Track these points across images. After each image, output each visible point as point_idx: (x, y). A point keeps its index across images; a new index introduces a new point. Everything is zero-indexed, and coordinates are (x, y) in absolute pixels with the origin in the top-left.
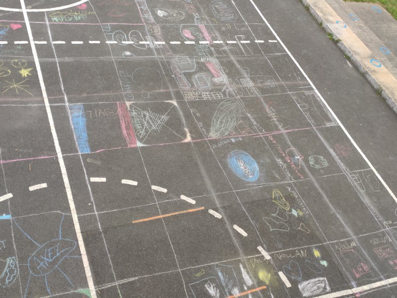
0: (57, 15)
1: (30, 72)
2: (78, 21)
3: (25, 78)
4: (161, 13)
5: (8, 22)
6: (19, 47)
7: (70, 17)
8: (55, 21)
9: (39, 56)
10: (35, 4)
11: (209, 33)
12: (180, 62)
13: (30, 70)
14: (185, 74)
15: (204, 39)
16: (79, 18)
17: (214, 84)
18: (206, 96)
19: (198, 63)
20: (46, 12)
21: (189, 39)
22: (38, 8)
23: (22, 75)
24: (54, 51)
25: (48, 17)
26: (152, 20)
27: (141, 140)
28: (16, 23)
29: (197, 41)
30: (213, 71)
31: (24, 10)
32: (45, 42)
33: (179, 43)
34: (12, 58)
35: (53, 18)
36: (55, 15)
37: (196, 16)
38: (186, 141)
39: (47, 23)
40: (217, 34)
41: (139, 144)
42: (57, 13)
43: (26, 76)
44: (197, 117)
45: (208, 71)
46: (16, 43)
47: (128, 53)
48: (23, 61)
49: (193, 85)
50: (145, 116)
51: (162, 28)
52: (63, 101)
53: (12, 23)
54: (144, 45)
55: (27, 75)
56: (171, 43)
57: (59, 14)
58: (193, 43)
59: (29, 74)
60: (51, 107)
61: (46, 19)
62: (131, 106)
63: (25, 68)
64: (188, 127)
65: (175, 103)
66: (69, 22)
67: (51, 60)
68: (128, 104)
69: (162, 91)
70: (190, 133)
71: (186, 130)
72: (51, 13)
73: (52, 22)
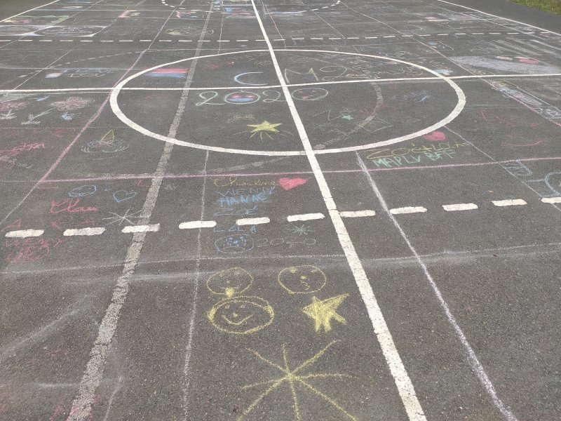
0: (383, 154)
1: (339, 310)
5: (274, 176)
6: (301, 230)
7: (416, 155)
8: (382, 166)
9: (362, 253)
13: (337, 300)
16: (438, 156)
20: (358, 151)
22: (339, 147)
23: (312, 322)
24: (403, 234)
28: (291, 177)
32: (371, 213)
34: (281, 264)
35: (377, 160)
36: (378, 155)
39: (365, 170)
43: (328, 326)
46: (291, 219)
48: (316, 269)
53: (283, 176)
55: (333, 321)
57: (388, 153)
59: (340, 319)
61: (360, 161)
63: (323, 296)
67: (400, 261)
72: (369, 153)
73: (376, 167)
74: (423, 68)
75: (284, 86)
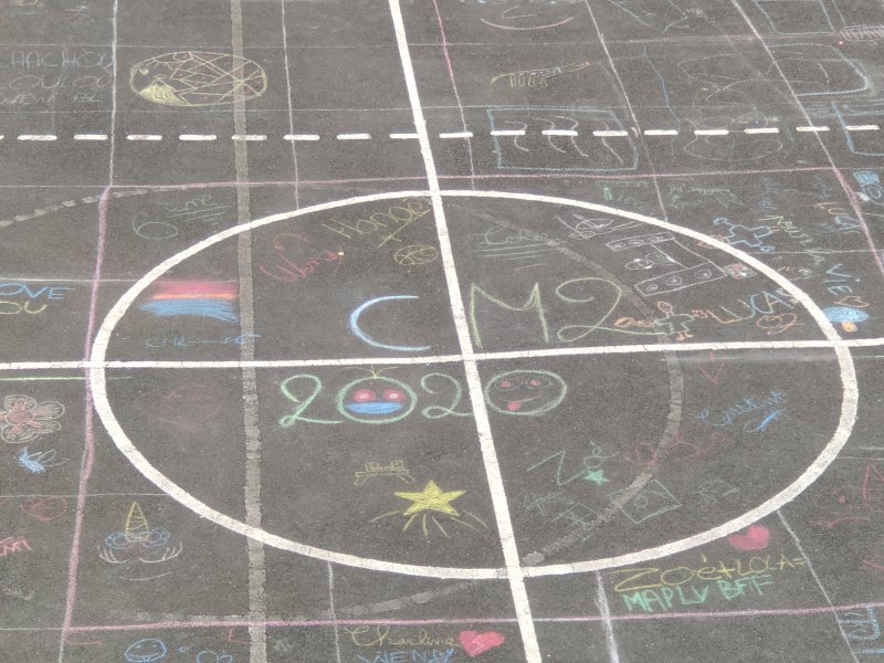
0: (645, 580)
2: (736, 603)
5: (452, 626)
7: (700, 585)
8: (638, 609)
10: (556, 545)
16: (740, 587)
20: (602, 571)
22: (569, 560)
25: (610, 593)
28: (480, 628)
31: (516, 573)
35: (631, 594)
36: (637, 582)
39: (607, 618)
42: (647, 575)
53: (467, 627)
57: (654, 578)
61: (602, 600)
66: (698, 607)
72: (621, 577)
73: (626, 611)
74: (800, 296)
75: (469, 357)
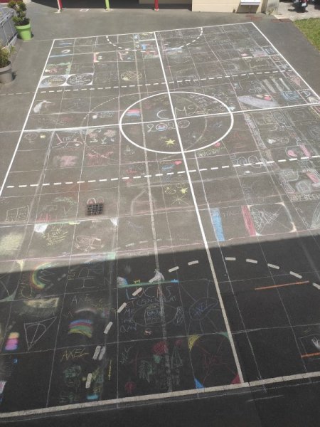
2: (215, 155)
3: (183, 194)
4: (270, 141)
6: (180, 175)
9: (192, 180)
10: (189, 147)
11: (309, 151)
12: (286, 175)
13: (186, 189)
14: (290, 183)
15: (304, 155)
17: (314, 188)
18: (307, 198)
19: (300, 174)
20: (195, 151)
21: (292, 157)
22: (190, 150)
23: (182, 192)
24: (201, 175)
25: (197, 154)
26: (265, 147)
27: (259, 232)
29: (299, 158)
30: (312, 178)
31: (183, 152)
32: (195, 171)
33: (285, 160)
34: (176, 183)
35: (200, 154)
37: (298, 139)
38: (293, 231)
39: (196, 158)
40: (315, 151)
41: (258, 234)
42: (202, 151)
44: (300, 213)
45: (308, 178)
46: (179, 173)
47: (248, 172)
48: (183, 183)
49: (296, 190)
50: (261, 214)
51: (272, 151)
52: (206, 207)
54: (259, 165)
56: (279, 161)
58: (296, 159)
59: (186, 191)
60: (200, 212)
62: (251, 208)
63: (184, 188)
64: (294, 221)
65: (283, 204)
66: (209, 156)
67: (198, 181)
68: (249, 206)
69: (273, 196)
70: (296, 225)
71: (293, 223)
73: (199, 157)
74: (225, 105)
75: (175, 119)
